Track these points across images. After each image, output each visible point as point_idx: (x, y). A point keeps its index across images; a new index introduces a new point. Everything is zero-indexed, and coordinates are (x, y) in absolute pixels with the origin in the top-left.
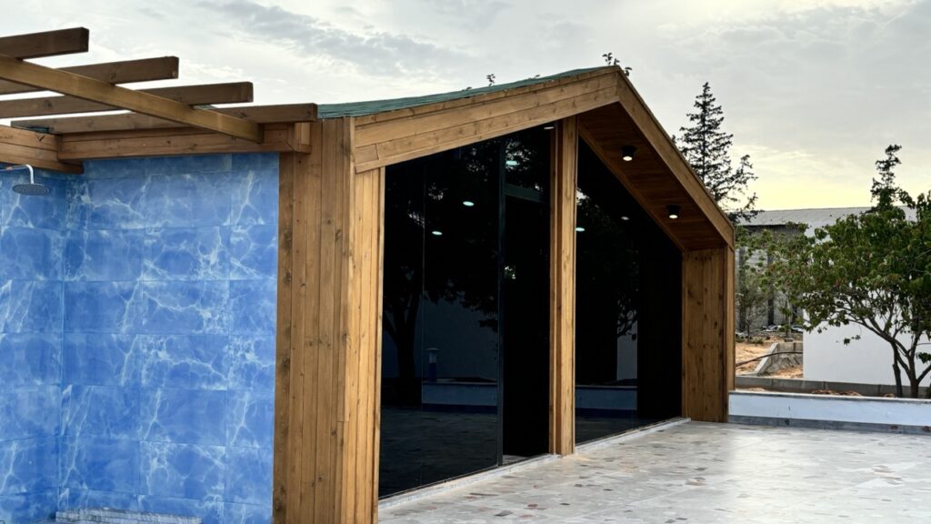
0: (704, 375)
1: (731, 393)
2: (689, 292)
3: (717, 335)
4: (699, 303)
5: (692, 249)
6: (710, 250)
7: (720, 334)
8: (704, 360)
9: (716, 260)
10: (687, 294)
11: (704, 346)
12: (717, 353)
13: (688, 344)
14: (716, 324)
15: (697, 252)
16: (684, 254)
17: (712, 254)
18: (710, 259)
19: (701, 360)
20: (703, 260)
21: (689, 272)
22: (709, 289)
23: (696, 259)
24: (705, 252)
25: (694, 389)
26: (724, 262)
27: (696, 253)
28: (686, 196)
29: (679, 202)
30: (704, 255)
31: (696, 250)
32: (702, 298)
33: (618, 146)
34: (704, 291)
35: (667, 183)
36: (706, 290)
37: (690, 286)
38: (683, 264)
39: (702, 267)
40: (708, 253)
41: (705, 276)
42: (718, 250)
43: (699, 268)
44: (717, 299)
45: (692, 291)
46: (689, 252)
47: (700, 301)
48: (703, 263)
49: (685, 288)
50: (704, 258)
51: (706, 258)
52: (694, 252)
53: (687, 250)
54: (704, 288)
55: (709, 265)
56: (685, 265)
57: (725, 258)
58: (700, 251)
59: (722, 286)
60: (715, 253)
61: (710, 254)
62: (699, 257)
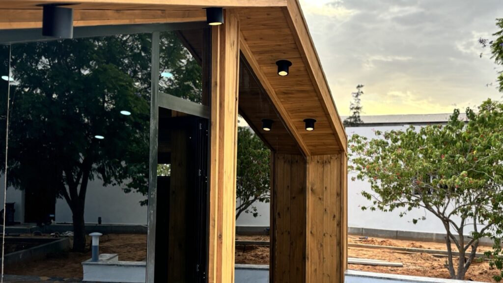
0: (324, 258)
1: (347, 275)
2: (312, 190)
3: (336, 225)
4: (320, 199)
5: (313, 154)
6: (329, 156)
7: (338, 225)
8: (324, 245)
9: (334, 164)
10: (310, 191)
11: (324, 235)
12: (336, 241)
13: (311, 233)
14: (334, 217)
15: (319, 156)
16: (308, 158)
17: (331, 158)
18: (330, 162)
19: (322, 246)
20: (324, 163)
21: (313, 172)
22: (328, 187)
23: (318, 162)
24: (325, 157)
25: (316, 270)
26: (341, 165)
27: (317, 158)
28: (324, 112)
29: (317, 117)
30: (325, 159)
31: (318, 155)
32: (323, 195)
33: (275, 62)
34: (324, 189)
35: (312, 99)
36: (326, 188)
37: (313, 185)
38: (307, 166)
39: (322, 169)
40: (328, 158)
41: (325, 176)
42: (336, 155)
43: (320, 169)
44: (335, 196)
45: (314, 188)
46: (312, 157)
47: (321, 197)
48: (323, 167)
49: (309, 186)
50: (324, 162)
51: (326, 162)
52: (316, 156)
53: (311, 155)
54: (325, 186)
55: (328, 167)
56: (309, 167)
57: (342, 163)
58: (322, 156)
59: (339, 185)
60: (334, 158)
61: (329, 159)
62: (320, 161)
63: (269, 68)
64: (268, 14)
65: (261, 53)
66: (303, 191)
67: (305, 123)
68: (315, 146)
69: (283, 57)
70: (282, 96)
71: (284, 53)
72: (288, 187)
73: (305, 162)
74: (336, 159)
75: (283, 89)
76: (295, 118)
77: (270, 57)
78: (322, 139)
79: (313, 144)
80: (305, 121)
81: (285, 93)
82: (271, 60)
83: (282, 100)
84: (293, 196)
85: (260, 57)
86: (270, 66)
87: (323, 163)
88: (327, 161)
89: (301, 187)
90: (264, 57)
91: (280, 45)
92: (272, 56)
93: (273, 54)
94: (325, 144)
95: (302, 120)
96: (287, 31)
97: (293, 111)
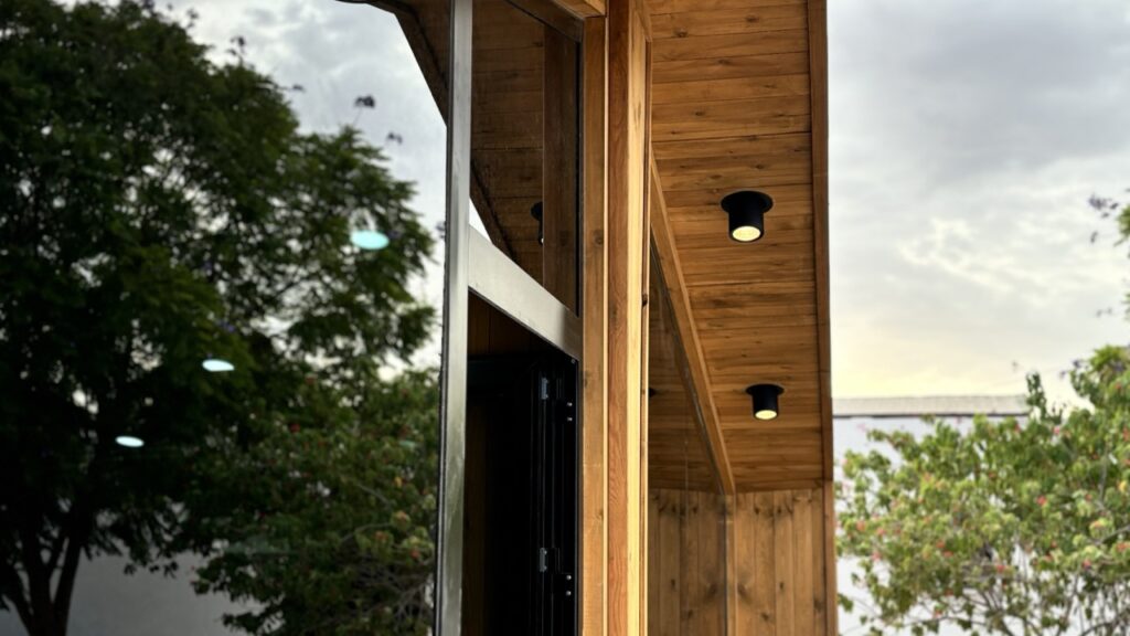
2: (742, 592)
4: (765, 617)
5: (744, 487)
6: (788, 493)
9: (805, 518)
10: (737, 595)
15: (759, 494)
16: (728, 498)
17: (794, 500)
18: (791, 512)
21: (742, 542)
22: (790, 584)
23: (757, 511)
24: (778, 497)
27: (754, 498)
28: (819, 362)
29: (789, 378)
30: (776, 503)
31: (756, 490)
32: (773, 604)
33: (720, 197)
34: (778, 588)
35: (794, 324)
36: (782, 585)
37: (744, 576)
38: (728, 522)
39: (770, 531)
40: (785, 499)
41: (777, 551)
42: (809, 492)
43: (764, 533)
44: (810, 610)
45: (746, 587)
46: (741, 496)
47: (768, 611)
48: (773, 523)
49: (732, 578)
50: (775, 511)
51: (779, 511)
52: (750, 495)
53: (737, 491)
54: (778, 580)
55: (786, 527)
56: (732, 526)
57: (827, 512)
58: (770, 493)
59: (820, 580)
60: (803, 499)
61: (789, 502)
62: (761, 507)
63: (693, 218)
64: (751, 20)
65: (683, 166)
66: (715, 593)
67: (750, 397)
68: (752, 465)
69: (751, 181)
70: (706, 313)
71: (758, 167)
72: (673, 582)
73: (723, 512)
74: (810, 501)
75: (716, 292)
76: (724, 382)
77: (710, 181)
78: (781, 446)
79: (751, 459)
80: (751, 391)
81: (718, 303)
82: (711, 191)
83: (704, 326)
84: (688, 609)
85: (676, 180)
86: (701, 212)
87: (772, 515)
88: (783, 508)
89: (708, 585)
90: (688, 179)
91: (753, 138)
92: (716, 177)
93: (720, 171)
94: (783, 461)
95: (743, 387)
96: (797, 85)
97: (723, 359)
